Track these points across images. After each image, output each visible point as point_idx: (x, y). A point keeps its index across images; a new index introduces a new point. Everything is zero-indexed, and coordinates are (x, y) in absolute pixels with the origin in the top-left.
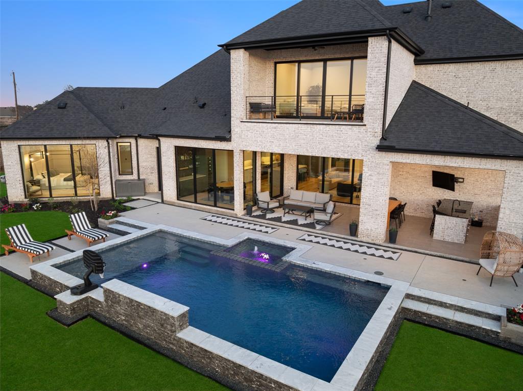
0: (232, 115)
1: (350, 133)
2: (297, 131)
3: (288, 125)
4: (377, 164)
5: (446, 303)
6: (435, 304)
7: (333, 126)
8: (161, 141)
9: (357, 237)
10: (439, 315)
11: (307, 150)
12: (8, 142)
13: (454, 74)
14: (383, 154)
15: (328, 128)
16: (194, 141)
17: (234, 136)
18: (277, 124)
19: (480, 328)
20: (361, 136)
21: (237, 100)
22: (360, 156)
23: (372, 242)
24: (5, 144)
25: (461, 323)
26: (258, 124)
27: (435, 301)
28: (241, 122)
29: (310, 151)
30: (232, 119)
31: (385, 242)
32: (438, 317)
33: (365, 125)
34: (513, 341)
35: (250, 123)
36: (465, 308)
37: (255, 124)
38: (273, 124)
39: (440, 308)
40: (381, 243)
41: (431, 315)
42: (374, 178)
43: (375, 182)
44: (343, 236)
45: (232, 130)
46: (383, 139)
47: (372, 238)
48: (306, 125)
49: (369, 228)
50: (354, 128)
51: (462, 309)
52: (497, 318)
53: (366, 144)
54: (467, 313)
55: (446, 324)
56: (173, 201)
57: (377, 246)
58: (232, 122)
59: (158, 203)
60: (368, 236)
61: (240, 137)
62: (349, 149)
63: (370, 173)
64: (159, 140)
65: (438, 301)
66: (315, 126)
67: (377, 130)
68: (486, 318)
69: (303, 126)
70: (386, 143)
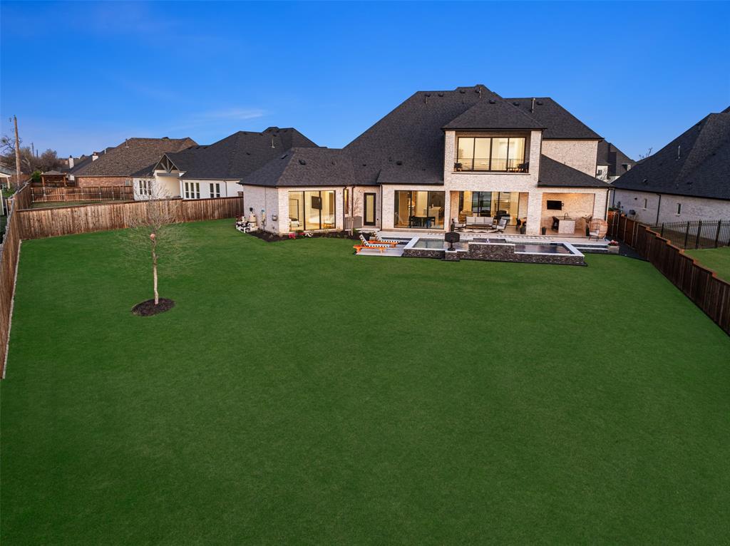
0: (445, 169)
3: (485, 175)
4: (536, 194)
5: (583, 243)
7: (512, 176)
9: (525, 234)
11: (496, 189)
14: (540, 189)
15: (509, 176)
16: (414, 186)
19: (601, 250)
20: (527, 180)
21: (450, 161)
22: (527, 190)
25: (594, 250)
26: (464, 175)
27: (579, 243)
28: (452, 173)
31: (540, 234)
33: (530, 175)
35: (458, 175)
37: (460, 177)
38: (475, 175)
43: (535, 204)
44: (517, 235)
45: (445, 178)
46: (539, 181)
47: (534, 234)
49: (532, 230)
50: (524, 176)
51: (593, 246)
53: (531, 184)
56: (392, 228)
58: (445, 174)
60: (531, 233)
61: (451, 182)
66: (501, 175)
67: (536, 177)
69: (494, 175)
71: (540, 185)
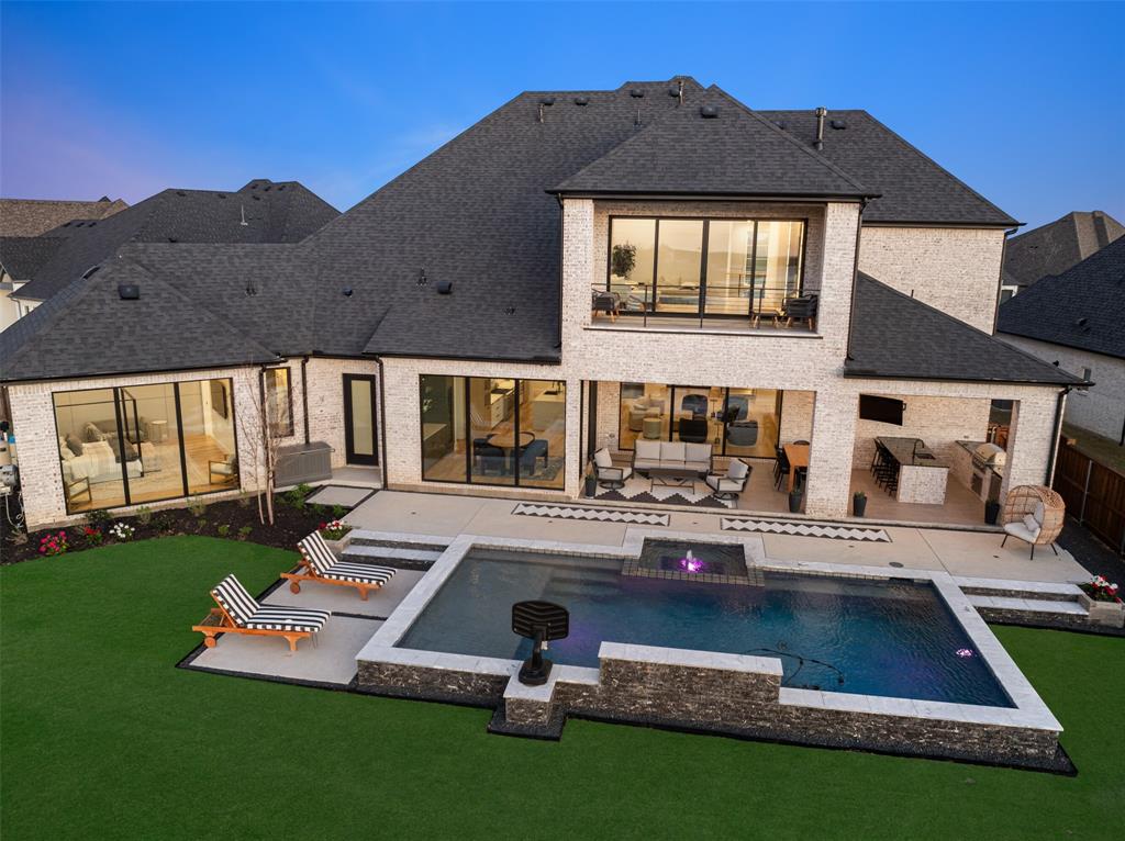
0: (564, 317)
1: (795, 349)
2: (699, 346)
3: (682, 336)
4: (839, 397)
5: (1010, 591)
6: (997, 595)
7: (767, 339)
8: (385, 364)
9: (804, 512)
10: (1011, 607)
11: (718, 378)
12: (27, 386)
13: (883, 244)
14: (850, 382)
15: (756, 341)
16: (473, 364)
17: (566, 354)
18: (660, 335)
19: (1063, 614)
20: (813, 354)
21: (577, 290)
22: (812, 385)
23: (829, 518)
24: (17, 394)
25: (1040, 613)
26: (622, 334)
27: (995, 590)
28: (585, 329)
29: (723, 378)
30: (564, 324)
31: (848, 514)
32: (1010, 611)
33: (821, 338)
34: (1103, 622)
35: (604, 333)
36: (1035, 593)
37: (615, 333)
38: (653, 335)
39: (1003, 598)
40: (844, 518)
41: (1001, 609)
42: (834, 419)
43: (835, 425)
44: (780, 515)
45: (563, 343)
46: (849, 358)
47: (830, 512)
48: (716, 337)
49: (825, 497)
50: (802, 341)
51: (1031, 595)
52: (1075, 599)
53: (822, 366)
54: (1037, 599)
55: (1021, 618)
56: (417, 483)
57: (835, 523)
58: (564, 330)
59: (376, 491)
60: (822, 510)
61: (582, 356)
62: (792, 375)
63: (827, 411)
64: (381, 364)
65: (999, 590)
66: (733, 338)
67: (840, 346)
68: (1061, 600)
69: (711, 337)
70: (855, 366)
71: (851, 372)
